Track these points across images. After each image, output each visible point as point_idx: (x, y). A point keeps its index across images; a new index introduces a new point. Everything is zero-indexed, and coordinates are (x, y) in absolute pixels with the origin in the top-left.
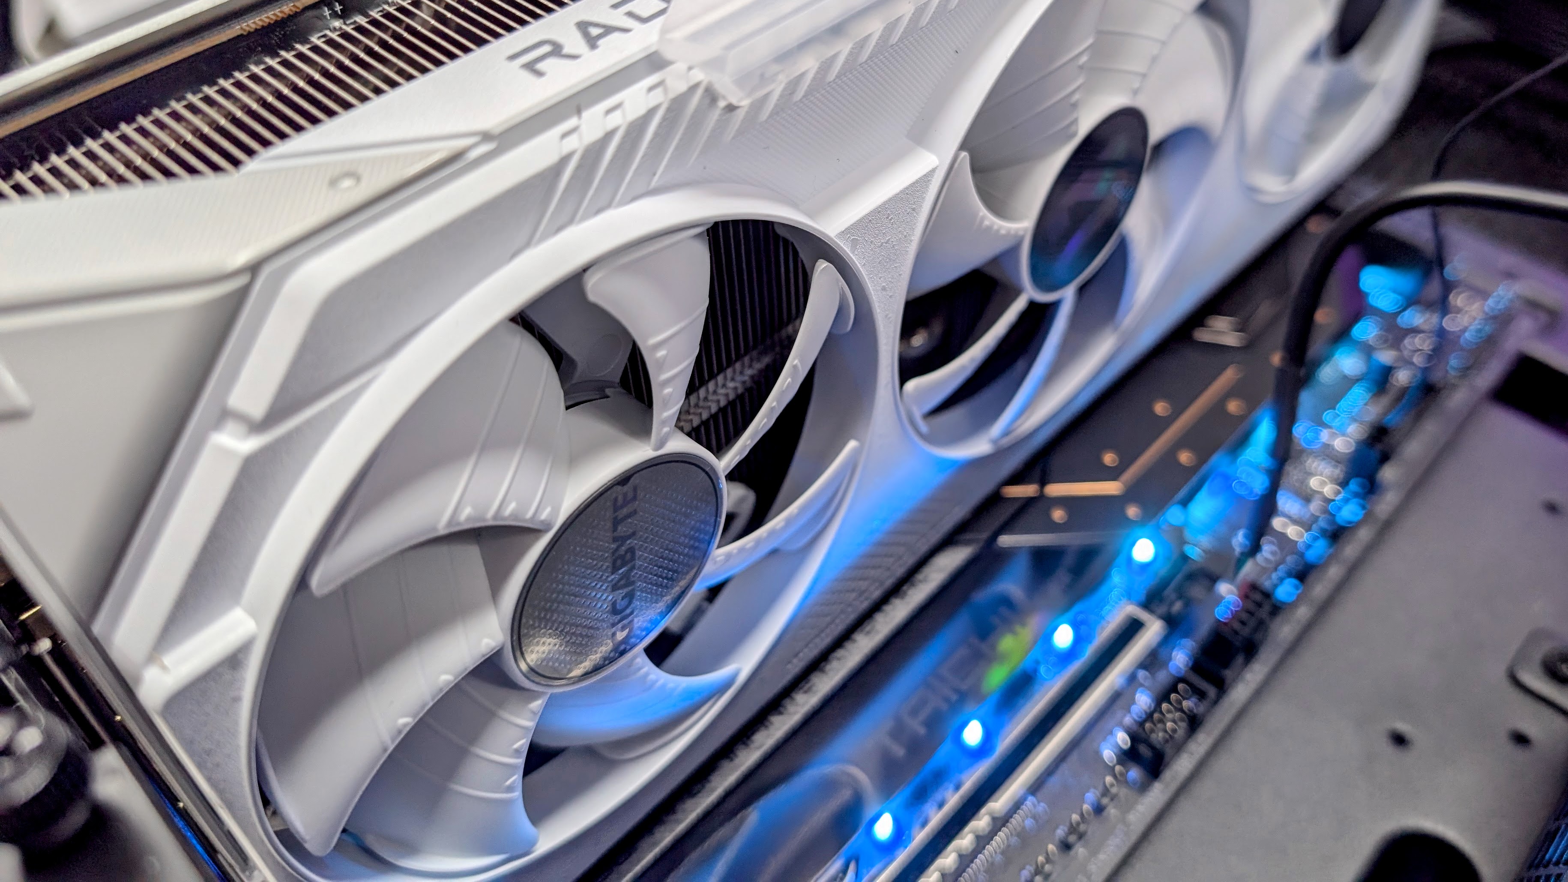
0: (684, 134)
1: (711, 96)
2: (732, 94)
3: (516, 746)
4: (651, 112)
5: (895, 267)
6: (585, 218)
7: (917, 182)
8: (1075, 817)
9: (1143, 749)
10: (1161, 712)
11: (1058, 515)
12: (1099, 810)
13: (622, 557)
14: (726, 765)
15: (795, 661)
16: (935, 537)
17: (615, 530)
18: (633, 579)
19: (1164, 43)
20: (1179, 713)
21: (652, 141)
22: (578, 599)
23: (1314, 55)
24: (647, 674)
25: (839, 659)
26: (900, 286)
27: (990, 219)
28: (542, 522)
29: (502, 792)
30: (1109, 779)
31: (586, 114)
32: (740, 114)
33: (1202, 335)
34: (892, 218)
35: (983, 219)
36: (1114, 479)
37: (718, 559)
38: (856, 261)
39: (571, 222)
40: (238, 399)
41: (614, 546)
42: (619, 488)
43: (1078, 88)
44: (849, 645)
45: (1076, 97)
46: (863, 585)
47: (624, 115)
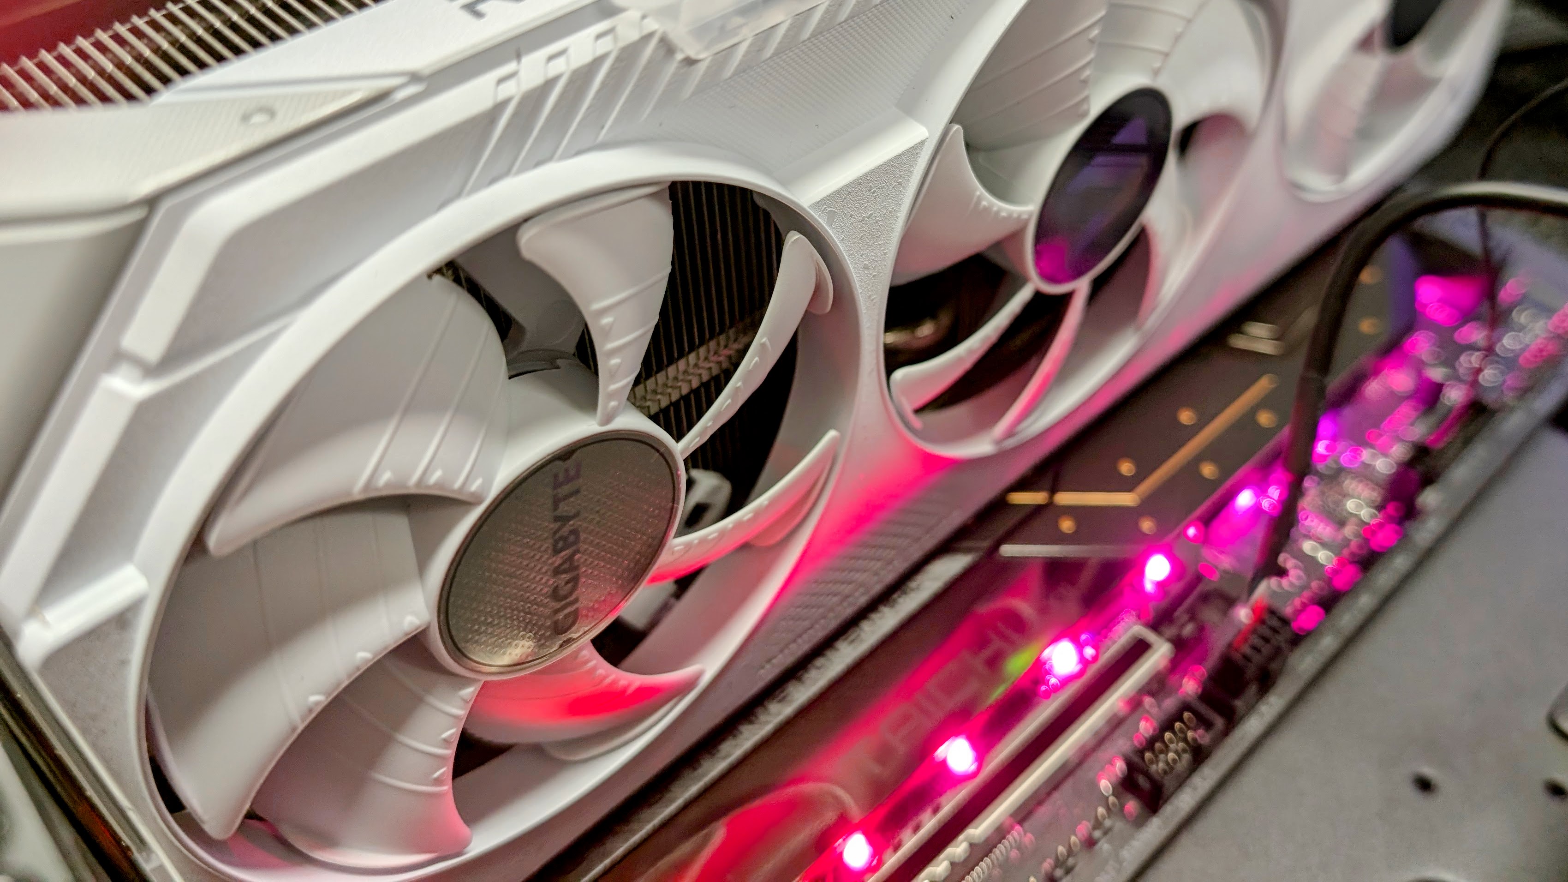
0: (636, 86)
1: (667, 47)
2: (689, 48)
3: (445, 735)
4: (598, 62)
5: (880, 244)
6: (521, 170)
7: (903, 154)
8: (1061, 849)
9: (1142, 780)
10: (1163, 742)
11: (1067, 525)
12: (1090, 843)
13: (564, 538)
14: (688, 775)
15: (768, 666)
16: (930, 542)
17: (556, 508)
18: (576, 564)
19: (1189, 21)
20: (1182, 744)
21: (599, 91)
22: (514, 580)
23: (1365, 44)
24: (594, 669)
25: (818, 668)
26: (885, 265)
27: (989, 200)
28: (473, 494)
29: (427, 785)
30: (1101, 810)
31: (526, 60)
32: (702, 68)
33: (1238, 342)
34: (875, 191)
35: (980, 199)
36: (1130, 490)
37: (676, 549)
38: (833, 235)
39: (507, 173)
40: (130, 341)
41: (554, 526)
42: (559, 463)
43: (1089, 63)
44: (830, 654)
45: (1087, 73)
46: (846, 589)
47: (568, 62)
